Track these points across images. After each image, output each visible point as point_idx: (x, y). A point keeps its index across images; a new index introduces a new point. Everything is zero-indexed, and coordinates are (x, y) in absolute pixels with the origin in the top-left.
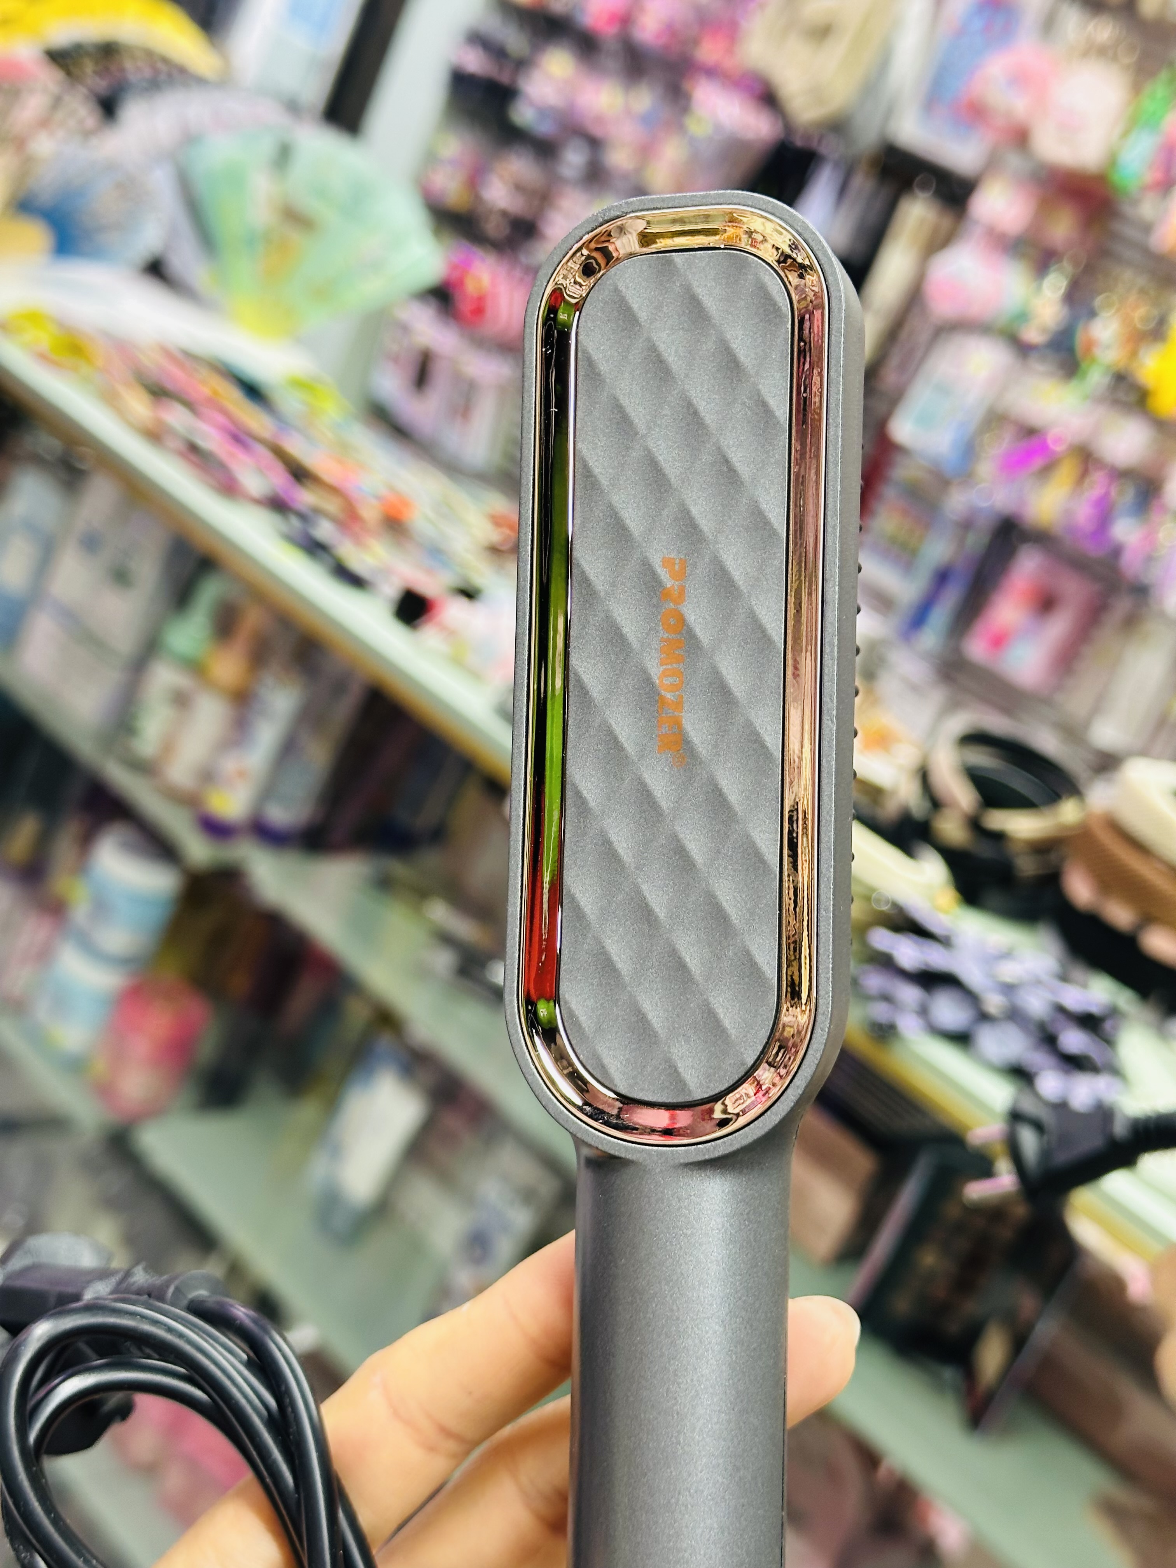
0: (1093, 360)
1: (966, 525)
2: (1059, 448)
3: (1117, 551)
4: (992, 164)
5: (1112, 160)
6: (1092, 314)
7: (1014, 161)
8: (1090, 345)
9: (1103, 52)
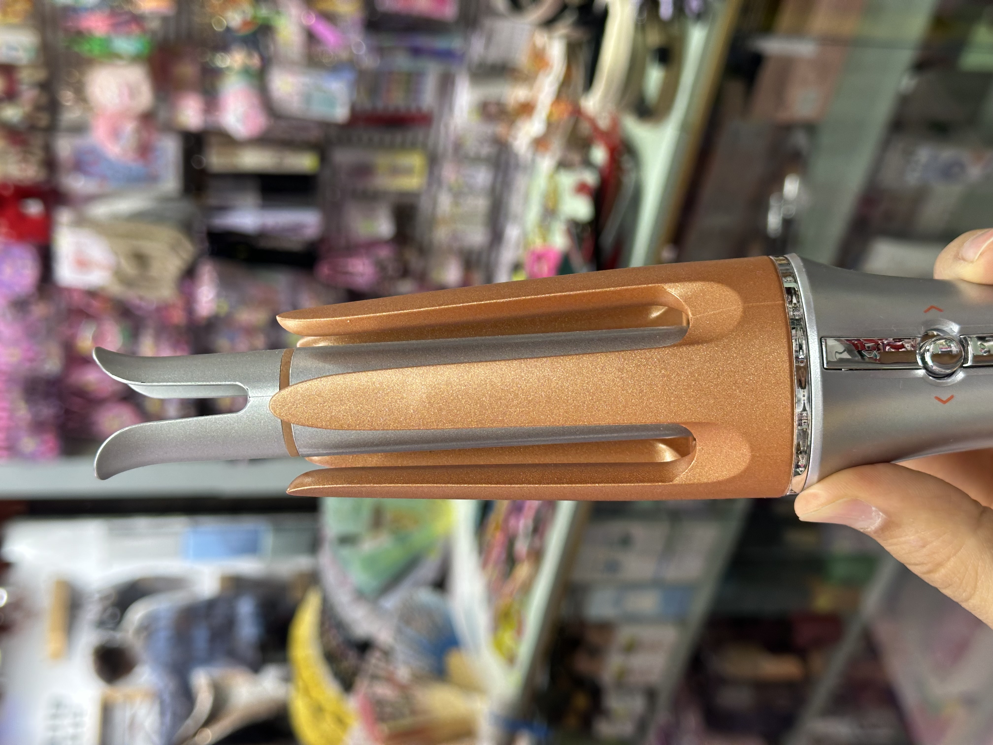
0: (256, 18)
2: (311, 16)
4: (170, 128)
5: (136, 59)
6: (228, 30)
7: (163, 115)
8: (246, 23)
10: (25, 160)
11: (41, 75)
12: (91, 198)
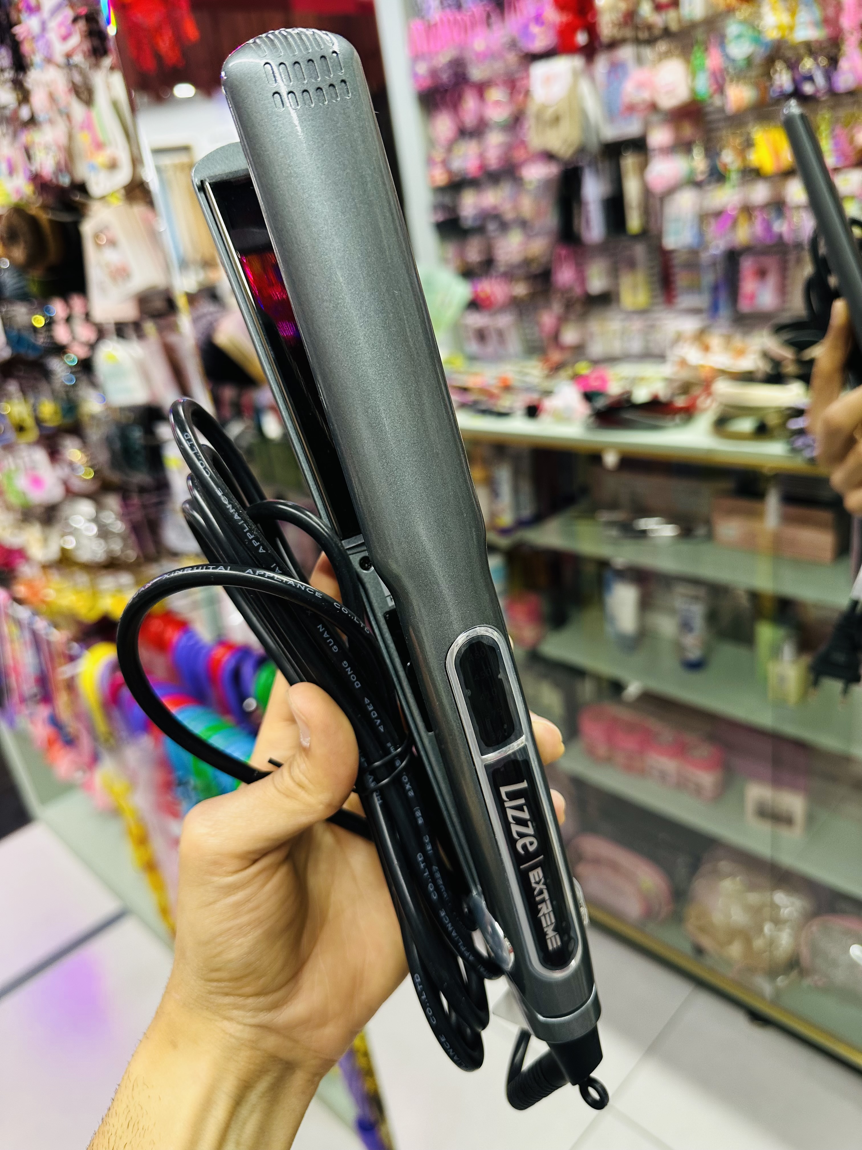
0: (729, 171)
1: (714, 264)
2: (734, 213)
3: (780, 236)
4: (647, 126)
5: (693, 91)
6: (718, 154)
7: (655, 118)
8: (725, 165)
9: (667, 55)
10: (614, 25)
11: (674, 26)
12: (592, 79)
